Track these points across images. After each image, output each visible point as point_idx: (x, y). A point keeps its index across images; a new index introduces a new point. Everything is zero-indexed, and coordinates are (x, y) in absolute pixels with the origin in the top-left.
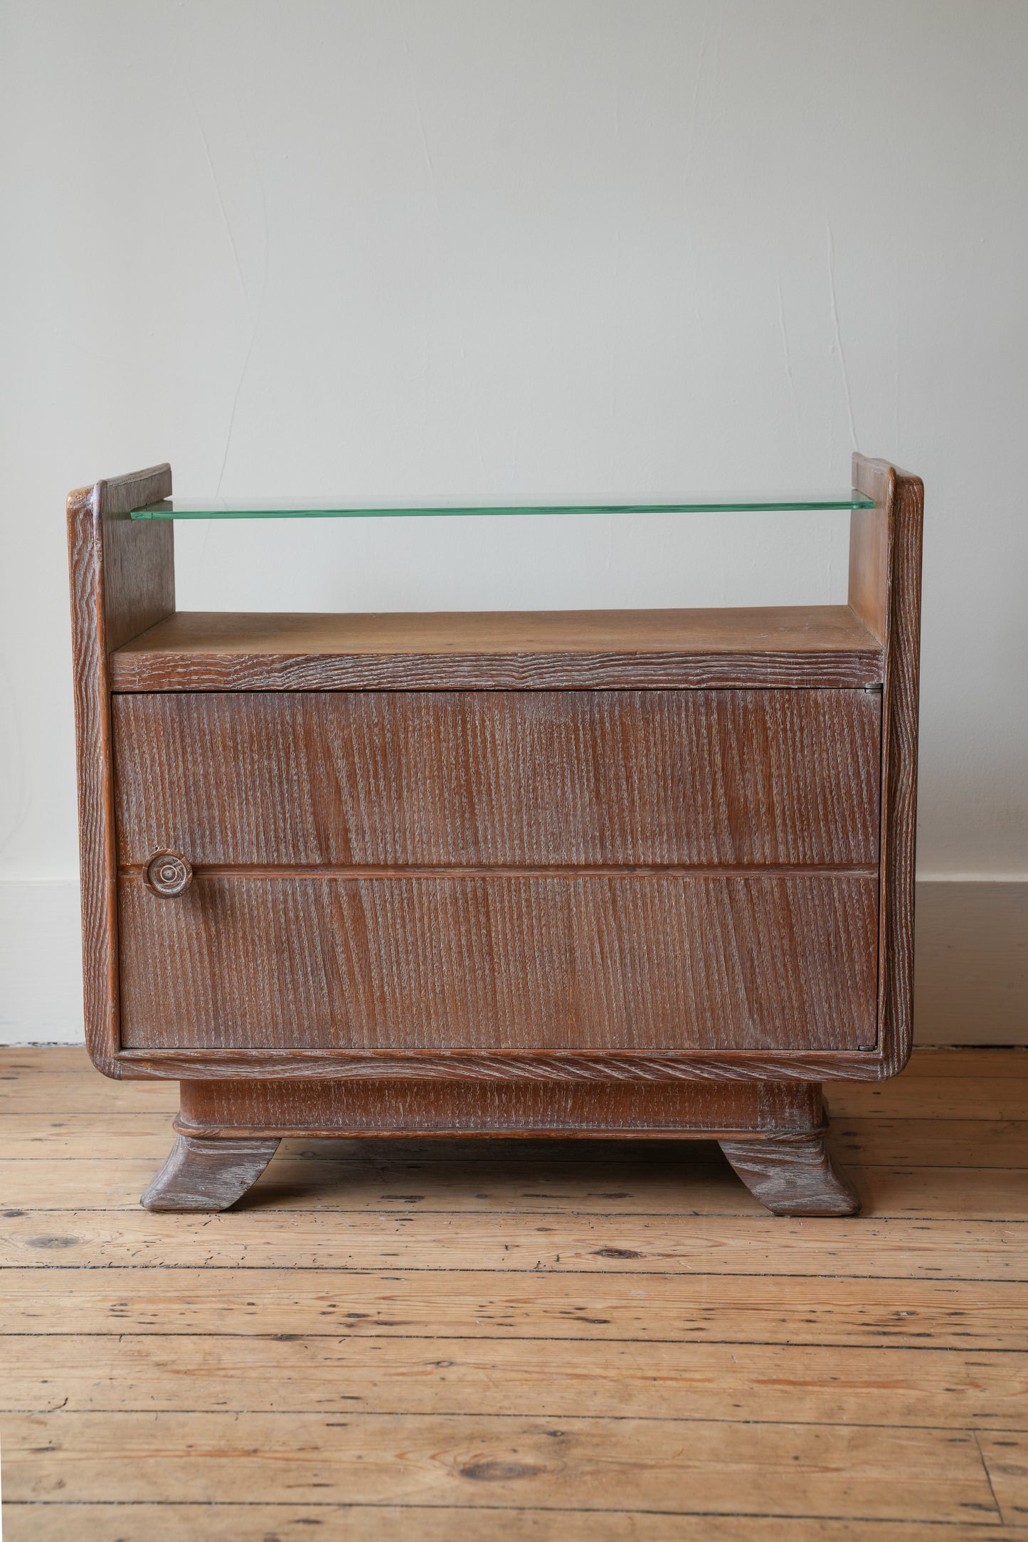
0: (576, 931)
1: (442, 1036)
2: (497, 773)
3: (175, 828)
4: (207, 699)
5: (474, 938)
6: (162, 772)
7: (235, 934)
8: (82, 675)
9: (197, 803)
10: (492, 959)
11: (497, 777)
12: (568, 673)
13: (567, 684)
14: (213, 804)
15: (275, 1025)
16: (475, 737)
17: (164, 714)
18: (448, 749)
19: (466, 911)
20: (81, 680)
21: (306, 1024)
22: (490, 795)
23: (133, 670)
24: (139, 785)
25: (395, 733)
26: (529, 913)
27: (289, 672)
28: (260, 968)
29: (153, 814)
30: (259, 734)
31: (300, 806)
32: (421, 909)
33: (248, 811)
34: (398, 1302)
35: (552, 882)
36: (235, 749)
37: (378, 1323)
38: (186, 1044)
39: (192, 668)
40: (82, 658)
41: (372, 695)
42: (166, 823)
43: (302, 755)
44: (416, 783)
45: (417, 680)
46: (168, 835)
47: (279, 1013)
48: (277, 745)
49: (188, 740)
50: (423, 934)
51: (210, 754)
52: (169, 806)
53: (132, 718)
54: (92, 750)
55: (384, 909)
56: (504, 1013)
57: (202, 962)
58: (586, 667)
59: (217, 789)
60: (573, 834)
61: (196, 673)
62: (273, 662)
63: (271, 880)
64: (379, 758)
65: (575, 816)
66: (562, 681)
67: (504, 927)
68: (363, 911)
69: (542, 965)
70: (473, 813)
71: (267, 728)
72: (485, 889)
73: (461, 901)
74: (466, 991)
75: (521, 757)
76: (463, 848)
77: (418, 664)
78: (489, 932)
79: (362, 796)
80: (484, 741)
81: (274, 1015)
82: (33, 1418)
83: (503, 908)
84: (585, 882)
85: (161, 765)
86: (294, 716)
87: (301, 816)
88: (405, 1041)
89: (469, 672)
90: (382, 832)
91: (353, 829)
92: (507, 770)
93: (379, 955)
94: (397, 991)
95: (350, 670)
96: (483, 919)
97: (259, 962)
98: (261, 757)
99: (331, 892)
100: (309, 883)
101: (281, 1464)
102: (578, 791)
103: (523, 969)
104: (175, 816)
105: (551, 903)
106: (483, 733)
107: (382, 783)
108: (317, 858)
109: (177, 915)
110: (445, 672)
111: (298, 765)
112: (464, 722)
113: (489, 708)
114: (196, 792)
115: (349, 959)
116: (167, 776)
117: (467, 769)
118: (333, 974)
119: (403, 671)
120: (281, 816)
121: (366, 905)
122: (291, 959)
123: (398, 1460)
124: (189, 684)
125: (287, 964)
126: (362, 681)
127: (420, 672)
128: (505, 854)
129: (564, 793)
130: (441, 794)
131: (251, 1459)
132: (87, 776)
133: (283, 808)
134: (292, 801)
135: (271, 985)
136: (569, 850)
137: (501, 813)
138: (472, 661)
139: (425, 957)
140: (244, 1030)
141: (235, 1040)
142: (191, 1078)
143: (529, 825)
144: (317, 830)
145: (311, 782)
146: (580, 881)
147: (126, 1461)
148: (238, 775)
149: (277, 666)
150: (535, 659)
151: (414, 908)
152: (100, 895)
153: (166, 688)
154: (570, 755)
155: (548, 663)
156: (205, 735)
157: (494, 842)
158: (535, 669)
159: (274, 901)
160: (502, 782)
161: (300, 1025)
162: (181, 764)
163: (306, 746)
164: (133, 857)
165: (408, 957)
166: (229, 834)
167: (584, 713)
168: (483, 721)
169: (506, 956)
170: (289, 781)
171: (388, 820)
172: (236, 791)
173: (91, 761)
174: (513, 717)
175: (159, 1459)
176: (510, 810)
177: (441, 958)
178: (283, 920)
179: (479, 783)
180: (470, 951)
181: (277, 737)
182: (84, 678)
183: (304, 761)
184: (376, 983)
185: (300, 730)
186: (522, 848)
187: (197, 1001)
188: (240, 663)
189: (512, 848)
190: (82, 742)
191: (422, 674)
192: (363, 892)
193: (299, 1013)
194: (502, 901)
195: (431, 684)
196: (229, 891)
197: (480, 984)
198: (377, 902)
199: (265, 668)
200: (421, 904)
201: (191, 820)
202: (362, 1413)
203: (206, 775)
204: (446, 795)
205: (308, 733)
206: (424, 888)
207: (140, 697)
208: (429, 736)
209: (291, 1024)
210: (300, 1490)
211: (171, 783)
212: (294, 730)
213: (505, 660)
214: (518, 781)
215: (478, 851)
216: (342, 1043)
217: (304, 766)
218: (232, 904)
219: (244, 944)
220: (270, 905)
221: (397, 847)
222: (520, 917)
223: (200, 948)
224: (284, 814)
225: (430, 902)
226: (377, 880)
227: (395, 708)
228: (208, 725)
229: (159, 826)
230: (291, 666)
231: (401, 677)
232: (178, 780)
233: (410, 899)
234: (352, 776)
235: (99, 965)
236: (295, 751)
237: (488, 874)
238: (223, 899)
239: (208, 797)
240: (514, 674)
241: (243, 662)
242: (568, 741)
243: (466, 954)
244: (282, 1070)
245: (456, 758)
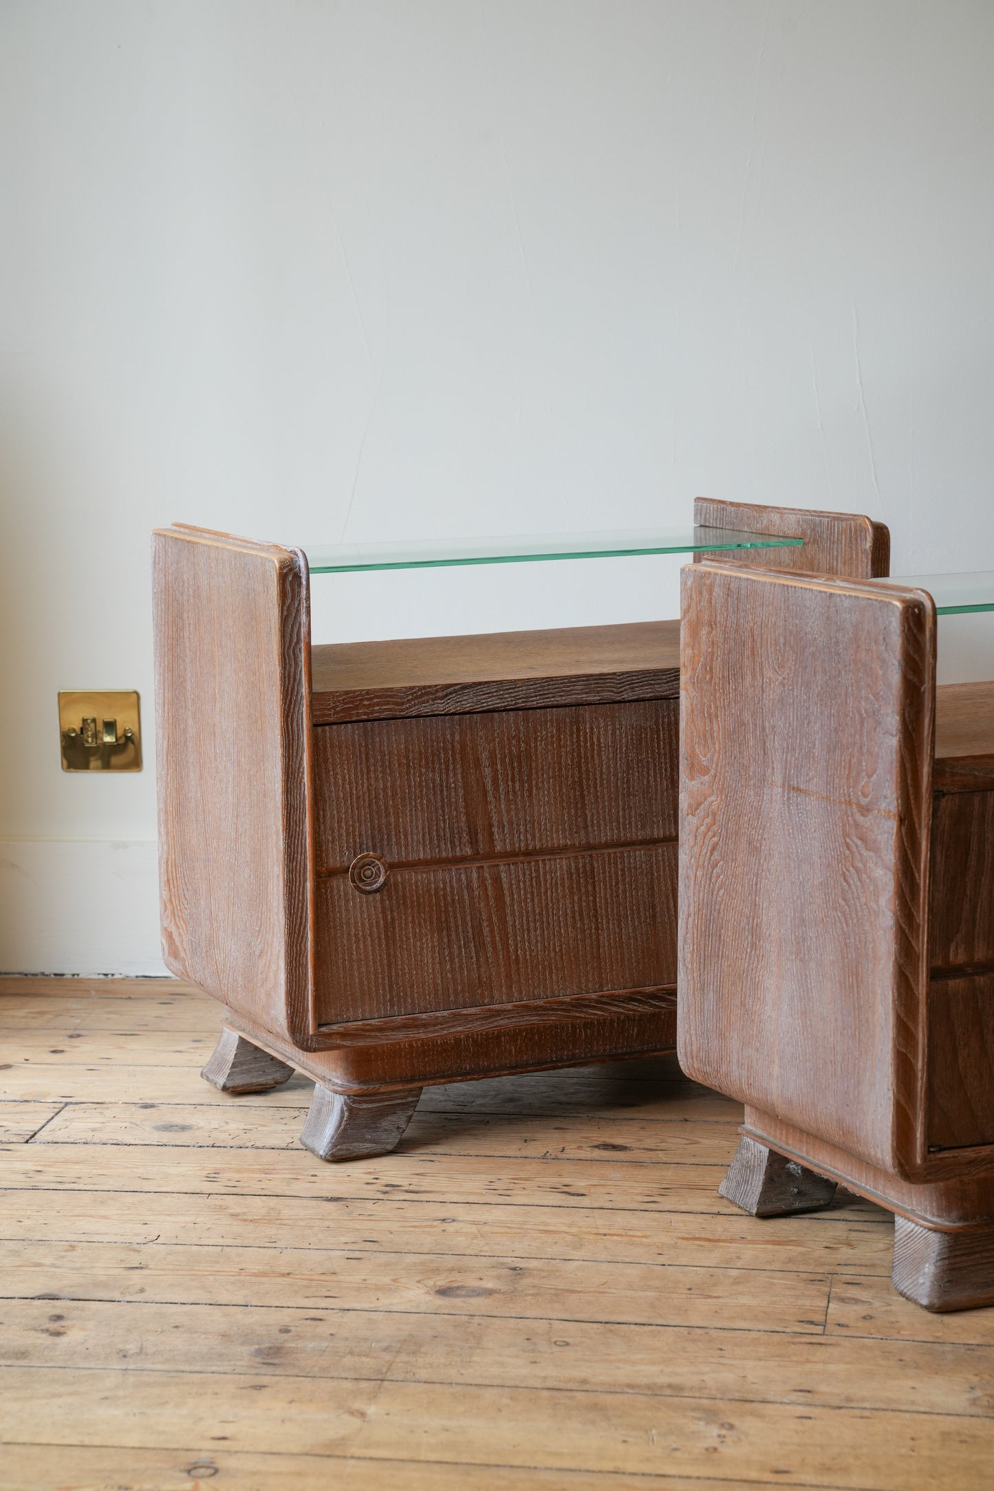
0: (656, 891)
1: (561, 986)
2: (602, 770)
3: (360, 835)
4: (387, 726)
5: (584, 904)
6: (351, 789)
7: (406, 919)
8: (288, 712)
9: (378, 813)
10: (597, 920)
11: (602, 773)
12: (652, 687)
13: (651, 695)
14: (390, 813)
15: (437, 991)
16: (586, 742)
17: (353, 740)
18: (566, 753)
19: (579, 883)
20: (288, 716)
21: (460, 988)
22: (596, 788)
23: (329, 705)
24: (333, 801)
25: (527, 743)
26: (624, 880)
27: (449, 699)
28: (425, 946)
29: (343, 824)
30: (426, 751)
31: (456, 809)
32: (545, 884)
33: (416, 816)
34: (427, 1178)
35: (640, 853)
36: (408, 765)
37: (407, 1191)
38: (367, 1016)
39: (375, 700)
40: (289, 697)
41: (511, 713)
42: (354, 831)
43: (458, 766)
44: (543, 782)
45: (544, 699)
46: (355, 841)
47: (439, 982)
48: (440, 760)
49: (372, 761)
50: (547, 904)
51: (388, 771)
52: (356, 817)
53: (328, 745)
54: (296, 775)
55: (518, 887)
56: (606, 963)
57: (380, 945)
58: (665, 681)
59: (393, 800)
60: (654, 814)
61: (378, 704)
62: (437, 691)
63: (434, 871)
64: (515, 764)
65: (656, 799)
66: (648, 693)
67: (606, 894)
68: (503, 890)
69: (633, 920)
70: (584, 805)
71: (432, 746)
72: (592, 865)
73: (575, 875)
74: (578, 947)
75: (619, 756)
76: (576, 833)
77: (544, 686)
78: (595, 898)
79: (502, 796)
80: (592, 744)
81: (435, 984)
82: (130, 1247)
83: (605, 878)
84: (663, 852)
85: (350, 783)
86: (453, 735)
87: (456, 817)
88: (534, 993)
89: (582, 690)
90: (517, 824)
91: (495, 823)
92: (609, 767)
93: (514, 926)
94: (528, 953)
95: (495, 694)
96: (590, 888)
97: (424, 940)
98: (427, 771)
99: (479, 878)
100: (462, 871)
101: (305, 1283)
102: (658, 779)
103: (619, 925)
104: (360, 825)
105: (639, 871)
106: (591, 738)
107: (517, 785)
108: (468, 851)
109: (361, 907)
110: (564, 691)
111: (455, 775)
112: (578, 730)
113: (596, 718)
114: (377, 803)
115: (492, 931)
116: (355, 792)
117: (580, 768)
118: (480, 946)
119: (533, 692)
120: (441, 818)
121: (505, 886)
122: (449, 936)
123: (393, 1283)
124: (372, 713)
125: (445, 940)
126: (503, 702)
127: (546, 692)
128: (607, 834)
129: (648, 782)
130: (561, 790)
131: (284, 1279)
132: (292, 797)
133: (443, 811)
134: (450, 805)
135: (433, 959)
136: (652, 827)
137: (603, 802)
138: (584, 681)
139: (548, 923)
140: (413, 999)
141: (406, 1008)
142: (371, 1043)
143: (624, 809)
144: (469, 827)
145: (465, 788)
146: (660, 850)
147: (193, 1277)
148: (410, 786)
149: (440, 694)
150: (629, 677)
151: (541, 885)
152: (301, 897)
153: (354, 719)
154: (653, 751)
155: (638, 679)
156: (385, 755)
157: (599, 826)
158: (629, 684)
159: (436, 889)
160: (605, 776)
161: (455, 990)
162: (365, 780)
163: (462, 759)
164: (327, 863)
165: (536, 925)
166: (402, 837)
167: (663, 717)
168: (592, 728)
169: (607, 916)
170: (448, 788)
171: (521, 814)
172: (408, 801)
173: (295, 784)
174: (614, 724)
175: (217, 1277)
176: (610, 799)
177: (560, 922)
178: (442, 904)
179: (588, 779)
180: (581, 915)
181: (440, 753)
182: (290, 715)
183: (459, 771)
184: (512, 949)
185: (457, 746)
186: (618, 829)
187: (376, 978)
188: (412, 694)
189: (611, 829)
190: (288, 769)
191: (547, 694)
192: (503, 875)
193: (454, 979)
194: (604, 873)
195: (553, 701)
196: (402, 884)
197: (588, 941)
198: (513, 882)
199: (431, 696)
200: (546, 880)
201: (373, 828)
202: (375, 1251)
203: (385, 789)
204: (564, 790)
205: (463, 747)
206: (547, 868)
207: (335, 727)
208: (552, 743)
209: (448, 990)
210: (314, 1299)
211: (358, 798)
212: (453, 746)
213: (608, 679)
214: (616, 775)
215: (587, 834)
216: (486, 1001)
217: (459, 776)
218: (403, 894)
219: (412, 927)
220: (433, 892)
221: (528, 836)
222: (617, 883)
223: (379, 934)
224: (444, 816)
225: (552, 878)
226: (513, 864)
227: (528, 723)
228: (387, 747)
229: (348, 834)
230: (451, 694)
231: (532, 697)
232: (363, 795)
233: (538, 877)
234: (495, 780)
235: (300, 956)
236: (453, 764)
237: (594, 853)
238: (397, 891)
239: (386, 808)
240: (614, 689)
241: (415, 693)
242: (652, 740)
243: (578, 918)
244: (441, 1029)
245: (572, 760)
